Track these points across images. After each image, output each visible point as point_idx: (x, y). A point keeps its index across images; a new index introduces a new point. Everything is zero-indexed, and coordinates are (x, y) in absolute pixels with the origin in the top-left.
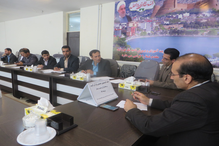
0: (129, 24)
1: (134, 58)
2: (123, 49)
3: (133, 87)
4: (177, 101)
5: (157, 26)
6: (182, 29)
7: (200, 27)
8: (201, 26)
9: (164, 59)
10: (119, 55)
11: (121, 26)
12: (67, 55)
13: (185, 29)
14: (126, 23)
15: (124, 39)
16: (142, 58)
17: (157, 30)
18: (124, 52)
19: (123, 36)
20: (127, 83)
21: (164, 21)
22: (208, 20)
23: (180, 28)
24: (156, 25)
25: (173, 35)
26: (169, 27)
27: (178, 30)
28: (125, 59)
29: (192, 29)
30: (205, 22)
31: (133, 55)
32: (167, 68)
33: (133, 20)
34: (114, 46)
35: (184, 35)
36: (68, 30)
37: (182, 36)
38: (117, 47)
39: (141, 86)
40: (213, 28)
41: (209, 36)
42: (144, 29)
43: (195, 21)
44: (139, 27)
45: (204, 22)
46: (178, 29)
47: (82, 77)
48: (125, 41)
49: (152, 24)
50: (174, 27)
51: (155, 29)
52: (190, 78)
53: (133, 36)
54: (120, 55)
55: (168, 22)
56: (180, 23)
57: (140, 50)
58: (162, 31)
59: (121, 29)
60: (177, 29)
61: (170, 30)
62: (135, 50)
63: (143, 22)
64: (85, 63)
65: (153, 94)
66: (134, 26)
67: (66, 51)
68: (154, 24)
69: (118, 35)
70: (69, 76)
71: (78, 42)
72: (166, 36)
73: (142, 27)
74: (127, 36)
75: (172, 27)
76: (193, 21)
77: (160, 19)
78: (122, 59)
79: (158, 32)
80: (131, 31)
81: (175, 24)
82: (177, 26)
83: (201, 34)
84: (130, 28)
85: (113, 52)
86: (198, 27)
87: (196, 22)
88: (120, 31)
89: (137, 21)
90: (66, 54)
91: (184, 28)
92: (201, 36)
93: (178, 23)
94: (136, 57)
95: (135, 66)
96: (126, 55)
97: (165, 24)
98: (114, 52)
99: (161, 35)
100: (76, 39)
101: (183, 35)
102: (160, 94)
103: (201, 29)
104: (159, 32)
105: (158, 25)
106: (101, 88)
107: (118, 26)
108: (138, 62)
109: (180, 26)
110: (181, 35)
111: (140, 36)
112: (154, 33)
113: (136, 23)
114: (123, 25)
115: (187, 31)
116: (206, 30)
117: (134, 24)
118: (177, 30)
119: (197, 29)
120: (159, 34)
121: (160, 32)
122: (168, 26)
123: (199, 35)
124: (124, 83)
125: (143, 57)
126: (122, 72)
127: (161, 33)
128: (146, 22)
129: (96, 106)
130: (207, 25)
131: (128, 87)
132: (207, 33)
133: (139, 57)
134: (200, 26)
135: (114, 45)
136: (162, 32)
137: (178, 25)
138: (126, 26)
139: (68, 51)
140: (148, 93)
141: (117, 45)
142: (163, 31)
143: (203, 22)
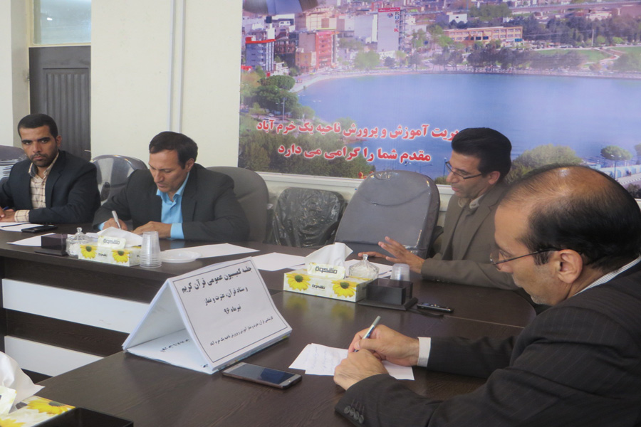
0: (308, 19)
1: (330, 162)
2: (281, 123)
3: (345, 286)
4: (536, 340)
5: (421, 30)
6: (517, 47)
7: (585, 40)
8: (590, 37)
9: (455, 173)
10: (265, 147)
11: (271, 25)
12: (45, 156)
13: (530, 45)
14: (292, 16)
15: (283, 83)
16: (364, 160)
17: (423, 47)
18: (288, 136)
19: (281, 70)
20: (318, 269)
21: (447, 11)
22: (613, 11)
23: (512, 43)
24: (417, 28)
25: (483, 70)
26: (467, 35)
27: (505, 50)
28: (294, 163)
29: (554, 46)
30: (603, 20)
31: (324, 149)
32: (471, 207)
33: (322, 3)
34: (242, 112)
35: (527, 68)
36: (37, 37)
37: (520, 72)
38: (258, 115)
39: (377, 280)
40: (632, 46)
41: (620, 76)
42: (368, 40)
43: (566, 17)
44: (349, 34)
45: (600, 19)
46: (502, 45)
47: (120, 247)
48: (291, 91)
49: (400, 22)
50: (487, 38)
51: (412, 43)
52: (575, 261)
53: (322, 71)
54: (271, 147)
55: (465, 15)
56: (510, 22)
57: (353, 128)
58: (441, 53)
59: (270, 40)
60: (498, 46)
61: (471, 47)
62: (333, 127)
63: (364, 11)
64: (124, 186)
65: (426, 312)
66: (328, 26)
67: (39, 140)
68: (410, 20)
69: (261, 63)
70: (62, 246)
71: (83, 92)
72: (456, 72)
73: (359, 35)
74: (297, 68)
75: (480, 35)
76: (559, 13)
77: (432, 4)
78: (279, 164)
79: (425, 54)
80: (315, 50)
81: (490, 25)
82: (501, 33)
83: (591, 67)
84: (308, 34)
85: (240, 135)
86: (579, 40)
87: (569, 20)
88: (270, 47)
89: (340, 7)
90: (39, 152)
91: (524, 42)
92: (589, 75)
93: (502, 19)
94: (337, 159)
95: (334, 196)
96: (296, 149)
97: (453, 22)
98: (247, 135)
99: (438, 68)
100: (73, 77)
101: (524, 69)
102: (451, 313)
103: (590, 49)
104: (430, 53)
105: (424, 28)
106: (223, 297)
107: (258, 24)
108: (347, 176)
109: (509, 33)
110: (515, 71)
111: (354, 69)
112: (411, 57)
113: (333, 16)
114: (280, 24)
115: (537, 53)
116: (608, 50)
117: (327, 20)
118: (499, 49)
119: (574, 46)
120: (432, 62)
121: (433, 55)
122: (464, 30)
123: (584, 69)
124: (306, 270)
125: (368, 157)
126: (281, 219)
127: (439, 60)
128: (377, 11)
129: (209, 371)
130: (611, 33)
131: (322, 287)
132: (612, 63)
133: (352, 155)
134: (584, 34)
135: (245, 104)
136: (442, 56)
137: (502, 30)
138: (292, 29)
139: (46, 140)
140: (407, 310)
141: (256, 105)
142: (445, 50)
143: (596, 20)
